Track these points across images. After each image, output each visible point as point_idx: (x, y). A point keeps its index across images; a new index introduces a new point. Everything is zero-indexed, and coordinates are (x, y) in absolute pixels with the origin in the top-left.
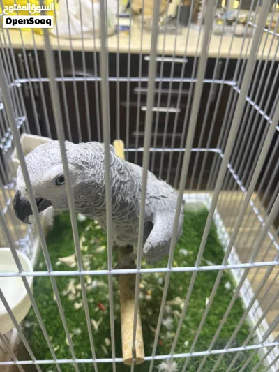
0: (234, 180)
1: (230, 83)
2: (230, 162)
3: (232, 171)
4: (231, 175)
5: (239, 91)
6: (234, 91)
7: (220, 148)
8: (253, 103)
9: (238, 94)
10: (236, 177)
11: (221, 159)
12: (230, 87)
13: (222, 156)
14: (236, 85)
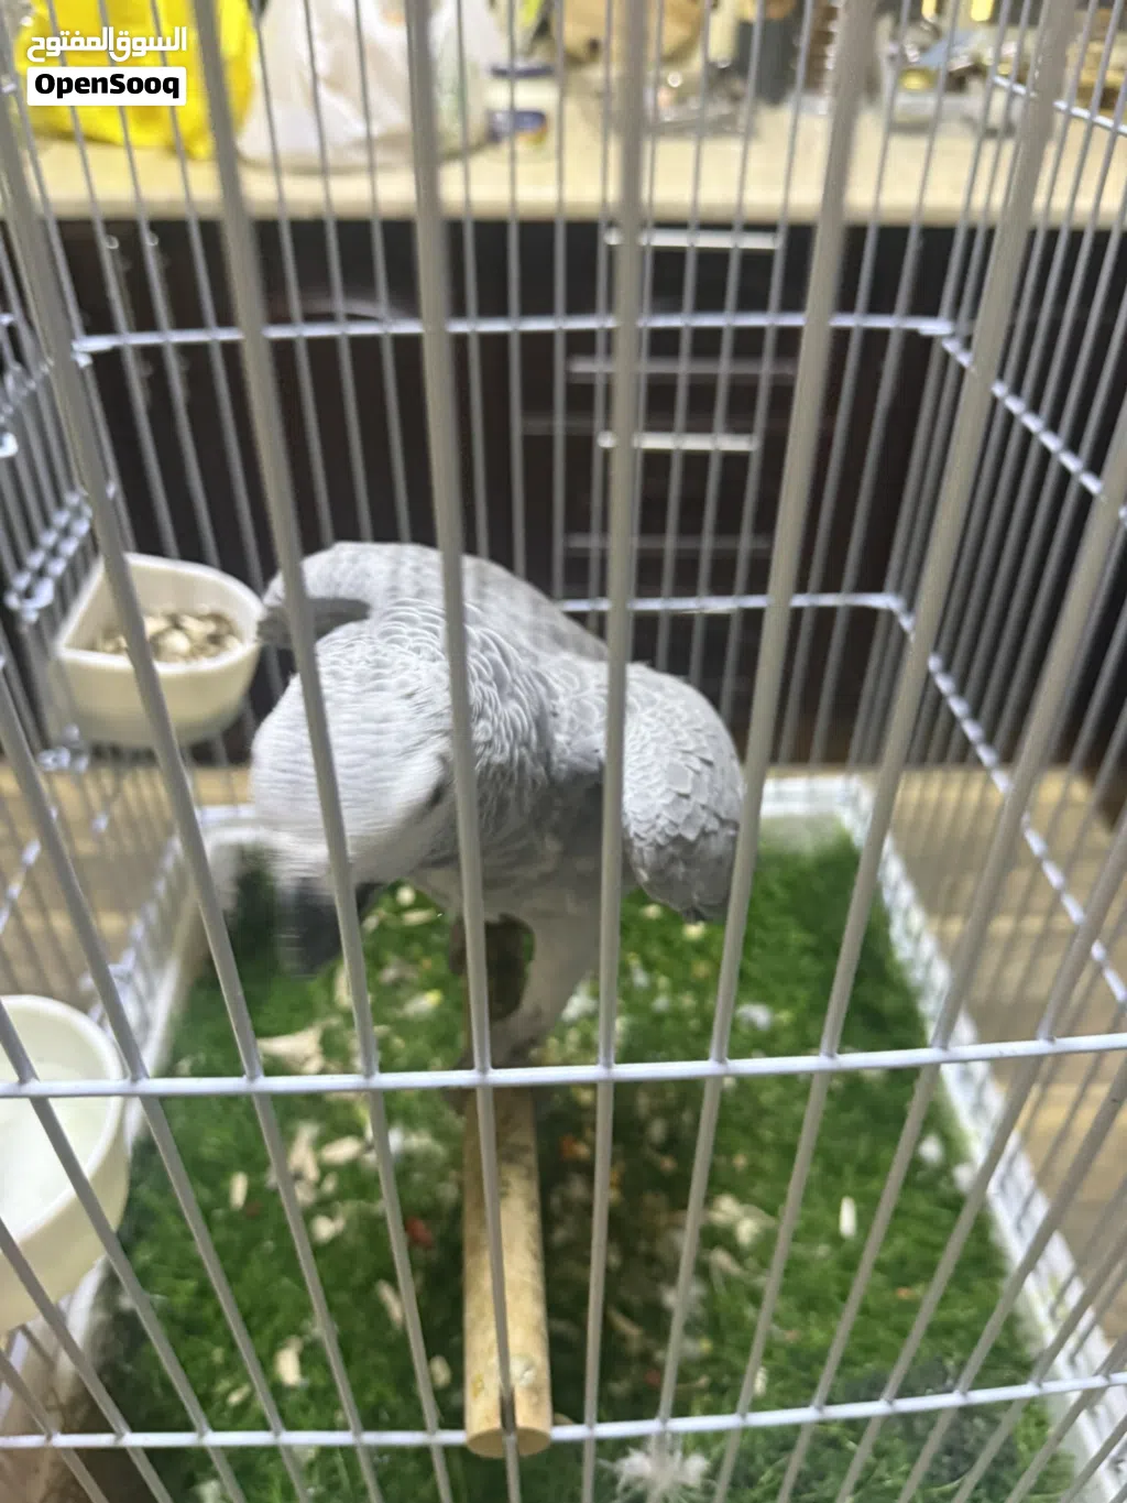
0: (953, 720)
1: (928, 327)
2: (936, 648)
3: (944, 684)
4: (940, 698)
5: (964, 359)
6: (946, 357)
7: (898, 590)
8: (1015, 405)
9: (962, 371)
10: (958, 707)
11: (903, 635)
12: (928, 342)
13: (906, 623)
14: (952, 336)
